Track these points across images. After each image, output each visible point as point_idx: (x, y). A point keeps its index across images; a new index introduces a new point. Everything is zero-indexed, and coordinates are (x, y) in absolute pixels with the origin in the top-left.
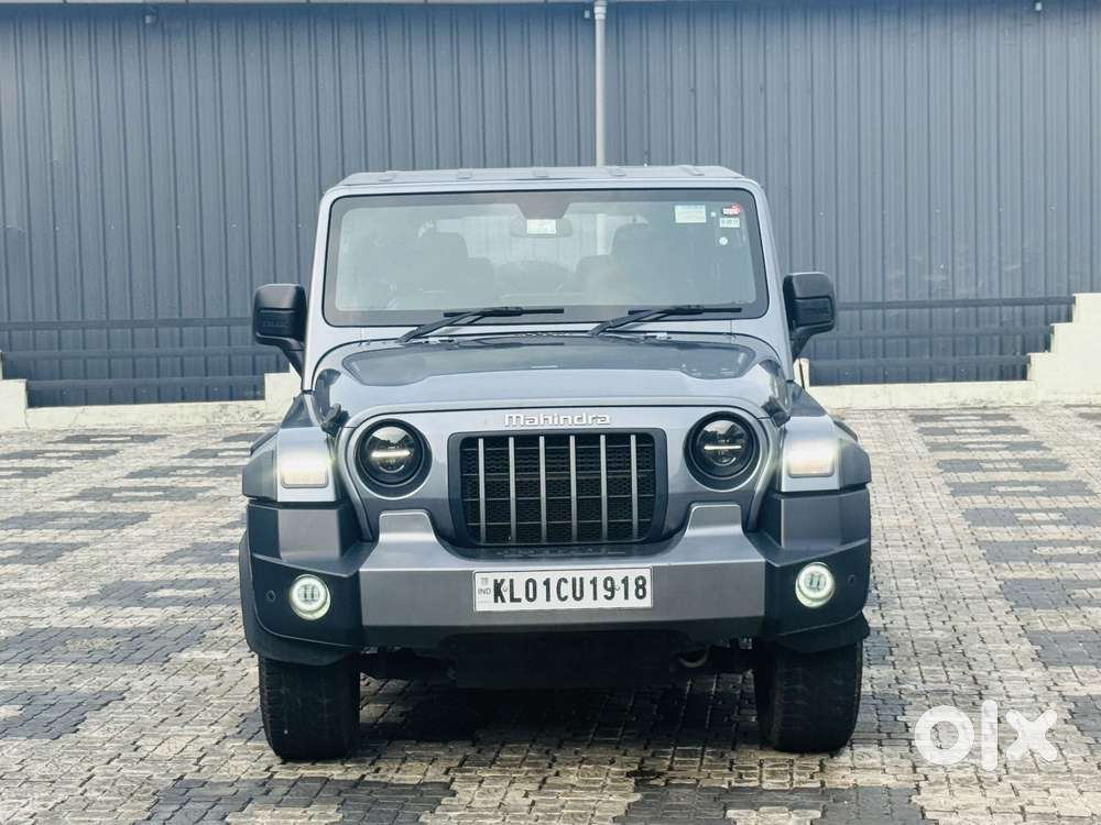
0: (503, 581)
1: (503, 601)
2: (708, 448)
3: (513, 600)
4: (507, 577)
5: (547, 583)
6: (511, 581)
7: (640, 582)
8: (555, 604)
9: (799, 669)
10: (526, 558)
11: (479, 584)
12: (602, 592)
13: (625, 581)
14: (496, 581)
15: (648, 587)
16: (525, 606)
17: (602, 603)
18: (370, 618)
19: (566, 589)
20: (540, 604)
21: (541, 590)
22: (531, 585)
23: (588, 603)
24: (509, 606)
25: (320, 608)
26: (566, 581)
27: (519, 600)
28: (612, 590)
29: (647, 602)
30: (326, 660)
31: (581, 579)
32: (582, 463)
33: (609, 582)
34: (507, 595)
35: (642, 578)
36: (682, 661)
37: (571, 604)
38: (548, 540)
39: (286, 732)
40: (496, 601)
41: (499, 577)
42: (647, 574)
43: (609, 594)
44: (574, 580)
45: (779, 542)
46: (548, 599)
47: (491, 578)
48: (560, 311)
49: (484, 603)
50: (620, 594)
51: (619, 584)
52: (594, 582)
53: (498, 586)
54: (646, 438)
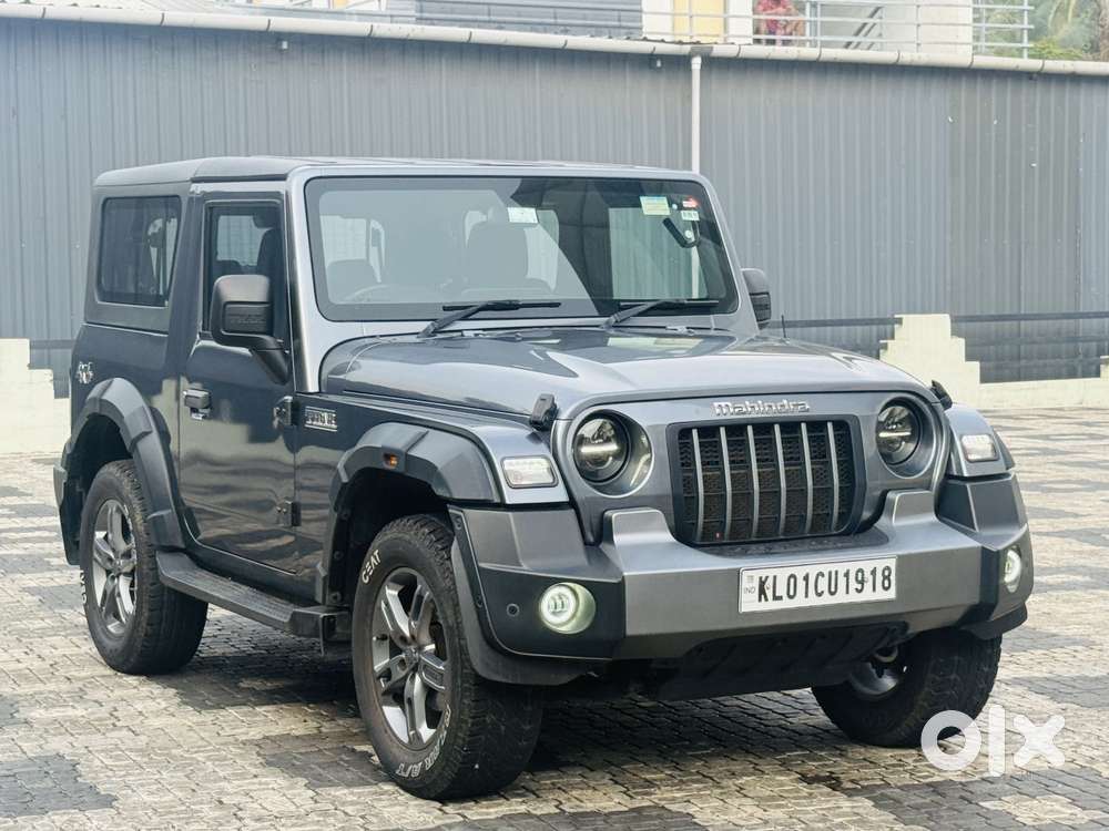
0: (767, 577)
1: (766, 600)
3: (776, 598)
4: (771, 573)
5: (806, 578)
6: (775, 577)
7: (887, 573)
8: (813, 601)
9: (956, 658)
11: (745, 583)
12: (854, 585)
13: (874, 572)
14: (761, 578)
15: (893, 578)
16: (786, 604)
17: (854, 597)
18: (634, 627)
19: (823, 584)
20: (800, 601)
21: (801, 584)
22: (792, 580)
23: (841, 598)
24: (771, 605)
25: (569, 620)
26: (823, 575)
27: (780, 598)
28: (862, 582)
29: (891, 594)
31: (836, 573)
33: (860, 574)
34: (769, 593)
35: (888, 568)
37: (827, 600)
40: (760, 600)
41: (763, 573)
42: (892, 563)
43: (859, 587)
44: (830, 573)
45: (973, 528)
46: (807, 596)
47: (757, 575)
49: (749, 603)
50: (868, 586)
51: (868, 576)
52: (847, 575)
53: (762, 584)
54: (842, 425)
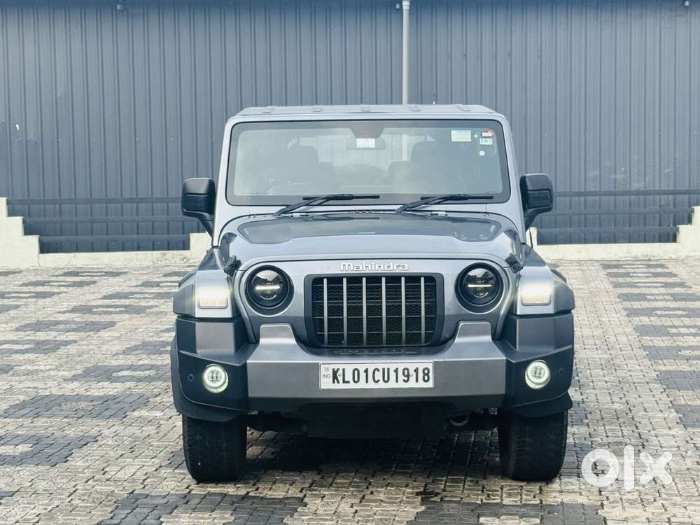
0: (338, 369)
1: (338, 382)
2: (470, 286)
3: (344, 381)
4: (341, 367)
5: (366, 371)
6: (344, 370)
7: (426, 372)
8: (371, 385)
10: (353, 355)
11: (323, 372)
12: (401, 377)
13: (416, 371)
14: (334, 369)
15: (431, 375)
16: (352, 385)
17: (401, 385)
18: (253, 392)
19: (379, 376)
20: (362, 385)
21: (363, 375)
22: (356, 372)
23: (392, 384)
24: (342, 386)
25: (222, 385)
26: (379, 371)
27: (348, 382)
28: (408, 376)
29: (430, 384)
30: (225, 419)
31: (388, 369)
32: (389, 295)
33: (406, 371)
34: (340, 379)
35: (427, 369)
36: (451, 421)
37: (382, 385)
38: (367, 344)
39: (199, 464)
40: (334, 382)
41: (336, 367)
42: (430, 367)
43: (406, 379)
44: (384, 370)
45: (515, 347)
46: (367, 382)
47: (331, 368)
48: (377, 197)
49: (326, 383)
50: (413, 379)
51: (412, 372)
52: (396, 371)
53: (335, 373)
54: (430, 279)
